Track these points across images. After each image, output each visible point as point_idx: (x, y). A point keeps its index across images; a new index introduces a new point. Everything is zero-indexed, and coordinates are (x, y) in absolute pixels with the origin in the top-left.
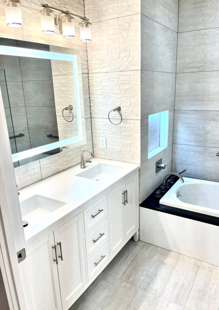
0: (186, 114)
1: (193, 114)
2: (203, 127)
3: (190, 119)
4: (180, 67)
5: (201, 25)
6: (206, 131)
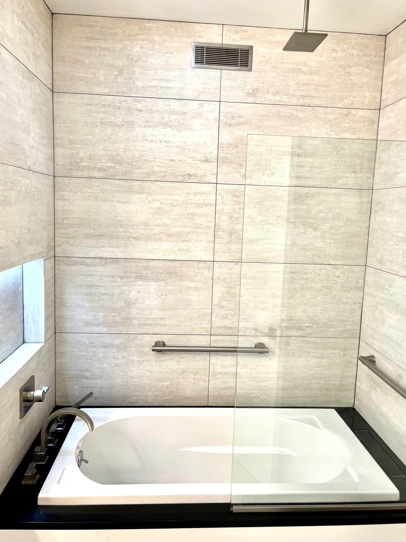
0: (82, 265)
1: (97, 266)
2: (121, 293)
3: (92, 275)
4: (63, 164)
5: (103, 86)
6: (128, 300)
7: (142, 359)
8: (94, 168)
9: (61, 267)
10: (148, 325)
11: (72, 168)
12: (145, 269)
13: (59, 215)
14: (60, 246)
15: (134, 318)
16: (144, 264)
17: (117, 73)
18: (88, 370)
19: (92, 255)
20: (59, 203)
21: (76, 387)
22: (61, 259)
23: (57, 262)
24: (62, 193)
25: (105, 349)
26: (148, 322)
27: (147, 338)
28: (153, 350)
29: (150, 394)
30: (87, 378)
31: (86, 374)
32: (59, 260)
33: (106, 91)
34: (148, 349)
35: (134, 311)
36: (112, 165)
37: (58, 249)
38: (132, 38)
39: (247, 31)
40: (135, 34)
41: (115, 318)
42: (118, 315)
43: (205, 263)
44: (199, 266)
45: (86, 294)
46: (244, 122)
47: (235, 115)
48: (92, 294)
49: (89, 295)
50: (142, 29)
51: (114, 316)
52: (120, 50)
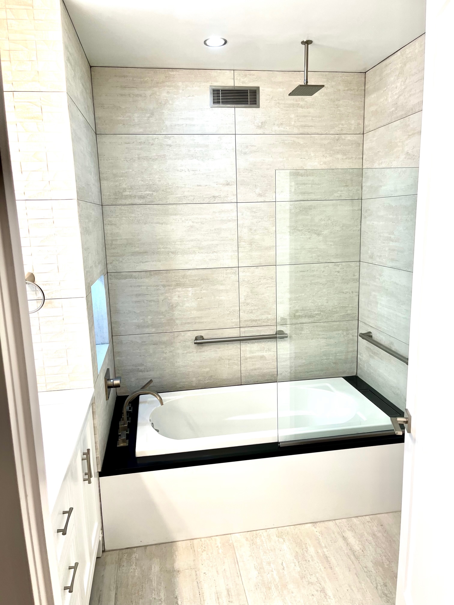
0: (130, 278)
1: (143, 278)
2: (165, 299)
3: (139, 286)
4: (109, 195)
5: (138, 127)
6: (171, 304)
7: (186, 352)
8: (135, 197)
9: (113, 281)
10: (189, 323)
11: (117, 197)
12: (183, 278)
13: (109, 238)
14: (111, 263)
15: (177, 319)
16: (182, 273)
17: (149, 115)
18: (142, 365)
19: (138, 269)
20: (107, 228)
21: (133, 380)
22: (113, 274)
23: (109, 277)
24: (110, 219)
25: (155, 346)
26: (188, 321)
27: (189, 334)
28: (195, 343)
29: (194, 379)
30: (141, 371)
31: (141, 368)
32: (111, 275)
33: (141, 130)
34: (191, 344)
35: (176, 313)
36: (149, 192)
37: (110, 266)
38: (159, 85)
39: (254, 74)
40: (162, 82)
41: (161, 320)
42: (164, 317)
43: (232, 269)
44: (227, 272)
45: (136, 302)
46: (256, 150)
47: (249, 145)
48: (140, 302)
49: (138, 302)
50: (167, 77)
51: (161, 318)
52: (150, 96)
